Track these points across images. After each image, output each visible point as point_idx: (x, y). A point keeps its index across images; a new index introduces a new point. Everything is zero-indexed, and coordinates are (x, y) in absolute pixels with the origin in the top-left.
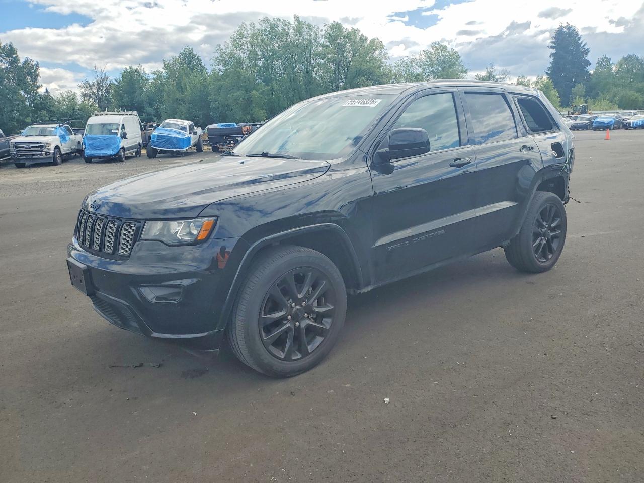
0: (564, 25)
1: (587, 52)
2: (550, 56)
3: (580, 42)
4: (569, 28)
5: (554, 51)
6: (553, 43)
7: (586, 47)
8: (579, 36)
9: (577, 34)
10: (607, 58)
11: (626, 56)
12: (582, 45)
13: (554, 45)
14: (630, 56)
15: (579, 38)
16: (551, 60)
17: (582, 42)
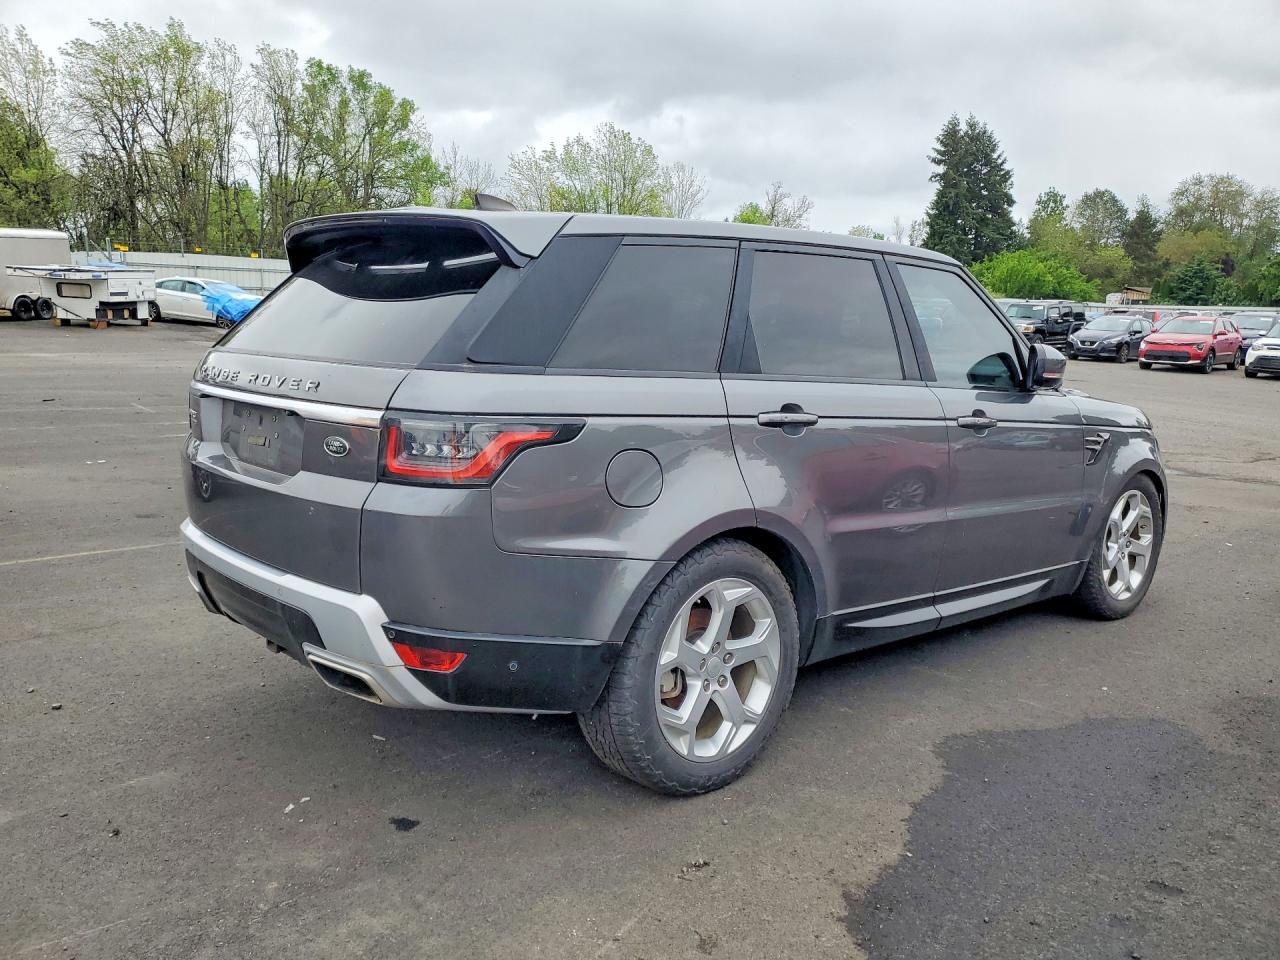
0: (963, 118)
1: (1007, 176)
2: (931, 179)
3: (995, 156)
4: (972, 126)
5: (941, 169)
6: (939, 152)
7: (1006, 167)
8: (994, 145)
9: (991, 140)
10: (1057, 194)
11: (1091, 191)
12: (1000, 161)
13: (939, 157)
14: (1099, 192)
15: (993, 151)
16: (937, 186)
17: (999, 156)
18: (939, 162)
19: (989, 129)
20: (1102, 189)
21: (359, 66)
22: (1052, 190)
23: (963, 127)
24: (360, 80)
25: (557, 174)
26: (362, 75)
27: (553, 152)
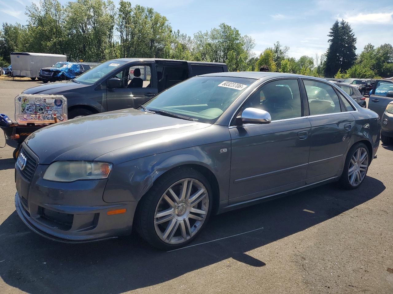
1: (354, 40)
2: (328, 41)
4: (343, 23)
7: (354, 37)
8: (350, 30)
9: (349, 28)
10: (371, 45)
11: (383, 44)
15: (350, 32)
16: (330, 43)
17: (352, 34)
18: (330, 36)
19: (349, 24)
20: (387, 44)
21: (150, 7)
22: (369, 44)
23: (340, 25)
24: (150, 11)
25: (209, 40)
26: (151, 9)
27: (207, 33)
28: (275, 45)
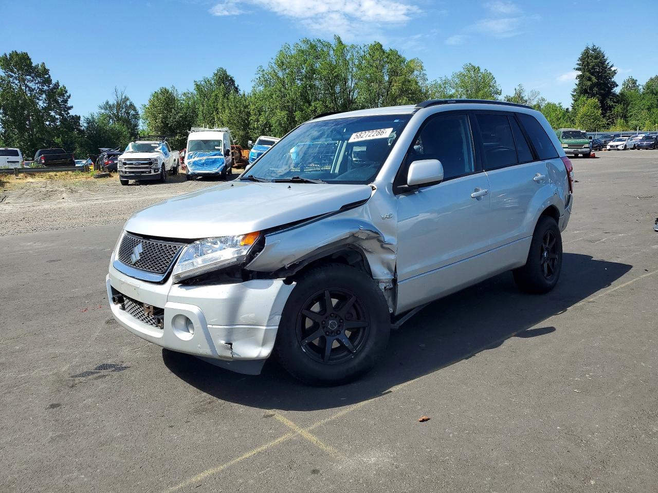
0: (590, 47)
1: (615, 72)
3: (606, 64)
4: (594, 50)
5: (580, 73)
6: (579, 64)
9: (604, 56)
10: (633, 80)
11: (653, 77)
12: (609, 67)
13: (580, 67)
15: (605, 61)
16: (577, 82)
18: (578, 69)
22: (631, 77)
27: (447, 80)
28: (516, 90)
